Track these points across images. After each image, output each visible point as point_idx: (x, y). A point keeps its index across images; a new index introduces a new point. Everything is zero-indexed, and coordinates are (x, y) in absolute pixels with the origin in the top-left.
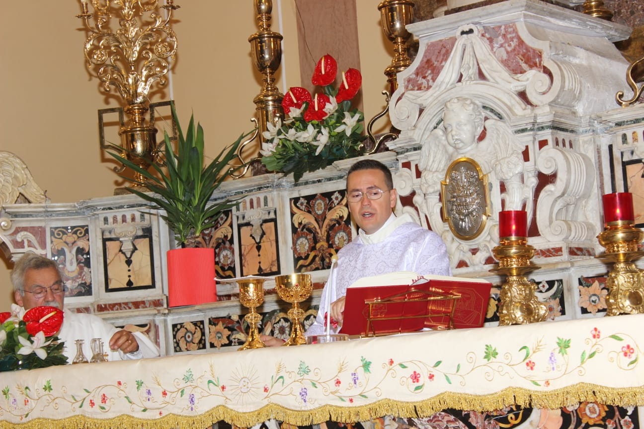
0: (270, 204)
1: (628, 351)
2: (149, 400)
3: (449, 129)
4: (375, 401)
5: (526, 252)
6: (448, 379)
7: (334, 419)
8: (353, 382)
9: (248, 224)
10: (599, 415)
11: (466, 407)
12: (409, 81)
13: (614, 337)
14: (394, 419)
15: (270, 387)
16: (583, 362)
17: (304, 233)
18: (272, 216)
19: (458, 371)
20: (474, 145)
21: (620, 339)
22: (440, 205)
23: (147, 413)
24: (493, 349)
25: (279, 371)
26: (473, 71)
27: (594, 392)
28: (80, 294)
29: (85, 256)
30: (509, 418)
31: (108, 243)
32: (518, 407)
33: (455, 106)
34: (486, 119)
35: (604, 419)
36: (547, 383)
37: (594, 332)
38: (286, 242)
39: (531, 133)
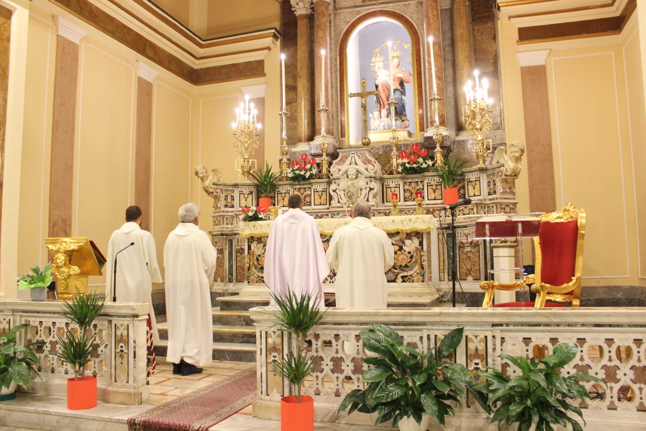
3: (349, 175)
6: (383, 226)
9: (281, 193)
10: (415, 234)
12: (336, 163)
13: (421, 219)
16: (414, 224)
18: (288, 192)
19: (385, 224)
20: (355, 180)
24: (394, 220)
26: (354, 163)
27: (416, 229)
28: (231, 207)
29: (233, 198)
30: (394, 235)
33: (351, 170)
34: (357, 174)
36: (404, 228)
37: (417, 218)
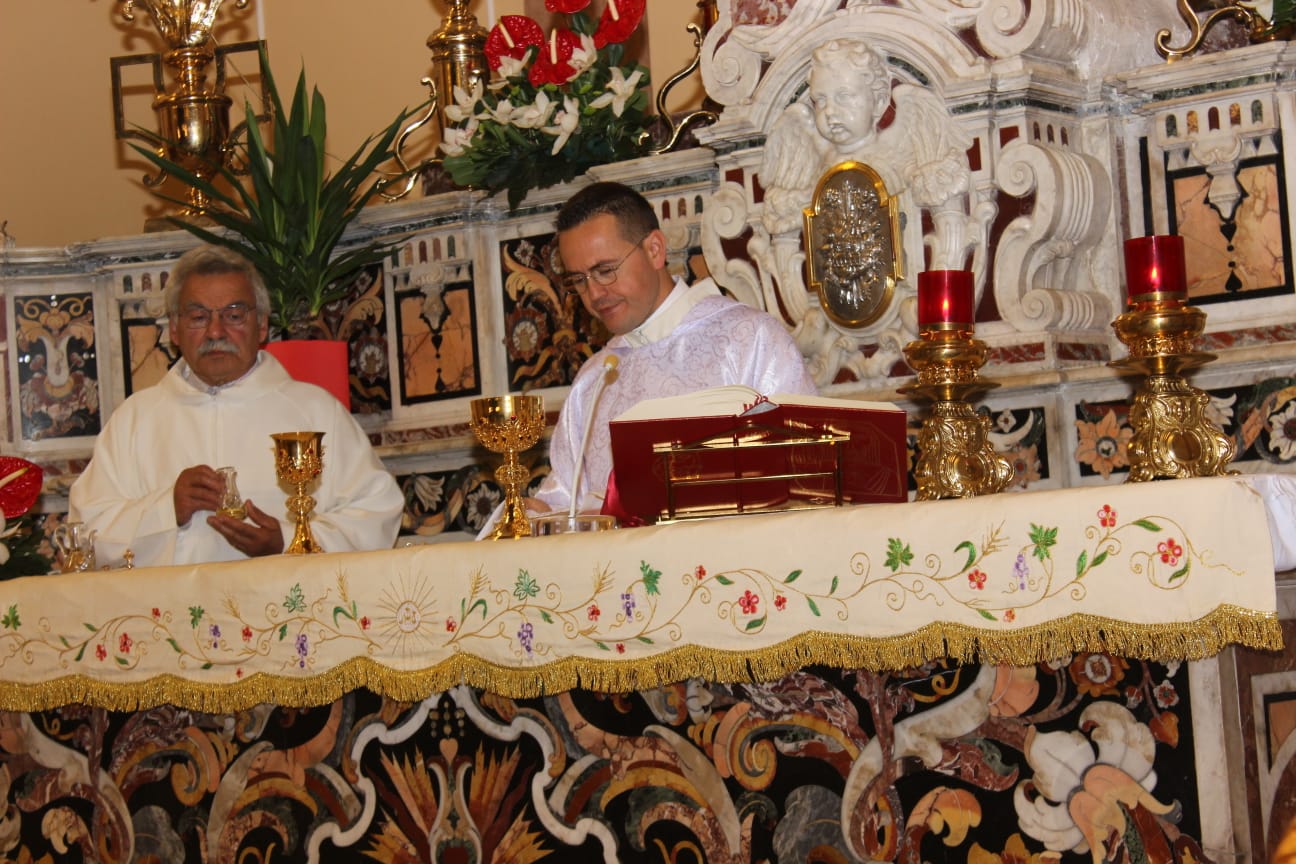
0: (460, 253)
1: (1170, 551)
2: (215, 645)
3: (821, 104)
4: (667, 649)
5: (970, 354)
6: (813, 606)
7: (586, 684)
8: (624, 612)
9: (416, 293)
10: (1112, 677)
11: (848, 662)
12: (741, 4)
13: (1143, 523)
14: (706, 686)
15: (458, 620)
16: (1080, 573)
17: (528, 312)
18: (464, 276)
19: (833, 590)
20: (871, 136)
21: (1155, 529)
22: (802, 256)
23: (211, 672)
24: (904, 547)
25: (475, 590)
27: (1102, 633)
28: (75, 432)
29: (85, 356)
30: (934, 683)
31: (132, 330)
32: (952, 662)
33: (833, 57)
34: (896, 83)
35: (1121, 686)
36: (1010, 615)
37: (1104, 514)
38: (491, 329)
39: (985, 112)
